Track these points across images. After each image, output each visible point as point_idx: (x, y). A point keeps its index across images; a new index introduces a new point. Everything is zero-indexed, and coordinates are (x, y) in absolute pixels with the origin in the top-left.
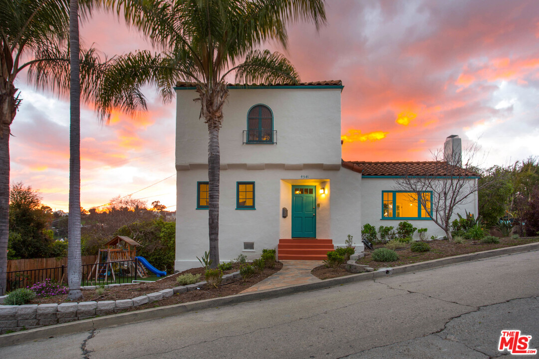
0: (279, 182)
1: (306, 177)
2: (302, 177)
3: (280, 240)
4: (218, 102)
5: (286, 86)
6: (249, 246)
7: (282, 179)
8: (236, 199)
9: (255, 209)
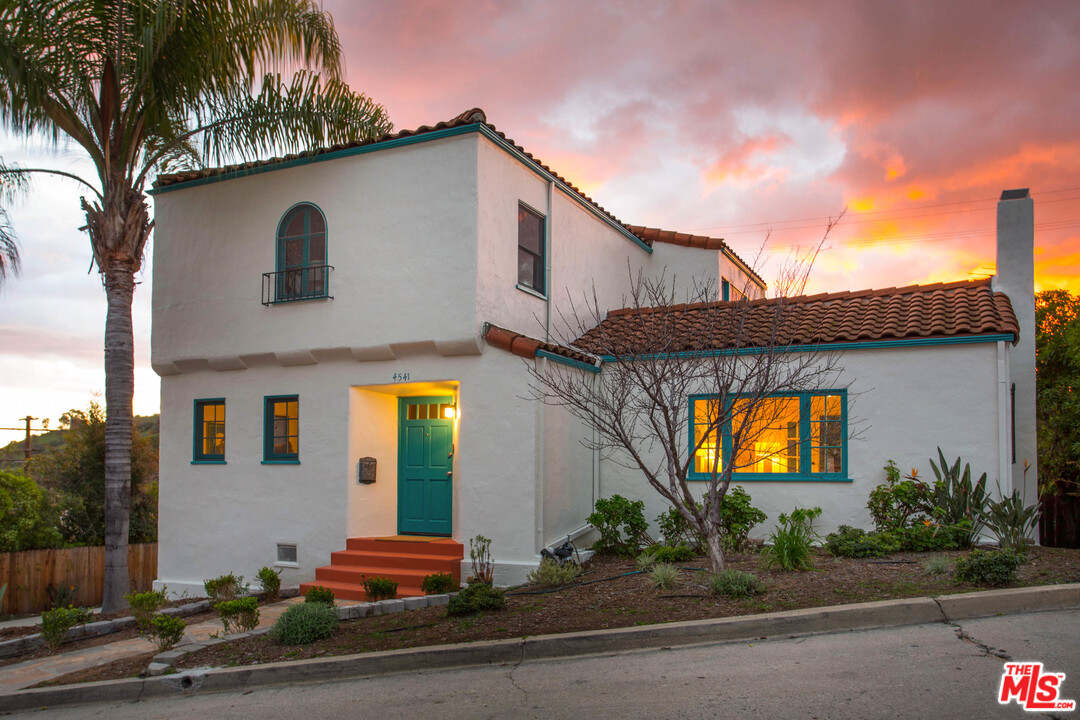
0: (346, 395)
1: (405, 377)
2: (395, 377)
3: (348, 541)
4: (117, 229)
5: (353, 148)
6: (288, 552)
7: (353, 386)
8: (261, 439)
9: (299, 463)
